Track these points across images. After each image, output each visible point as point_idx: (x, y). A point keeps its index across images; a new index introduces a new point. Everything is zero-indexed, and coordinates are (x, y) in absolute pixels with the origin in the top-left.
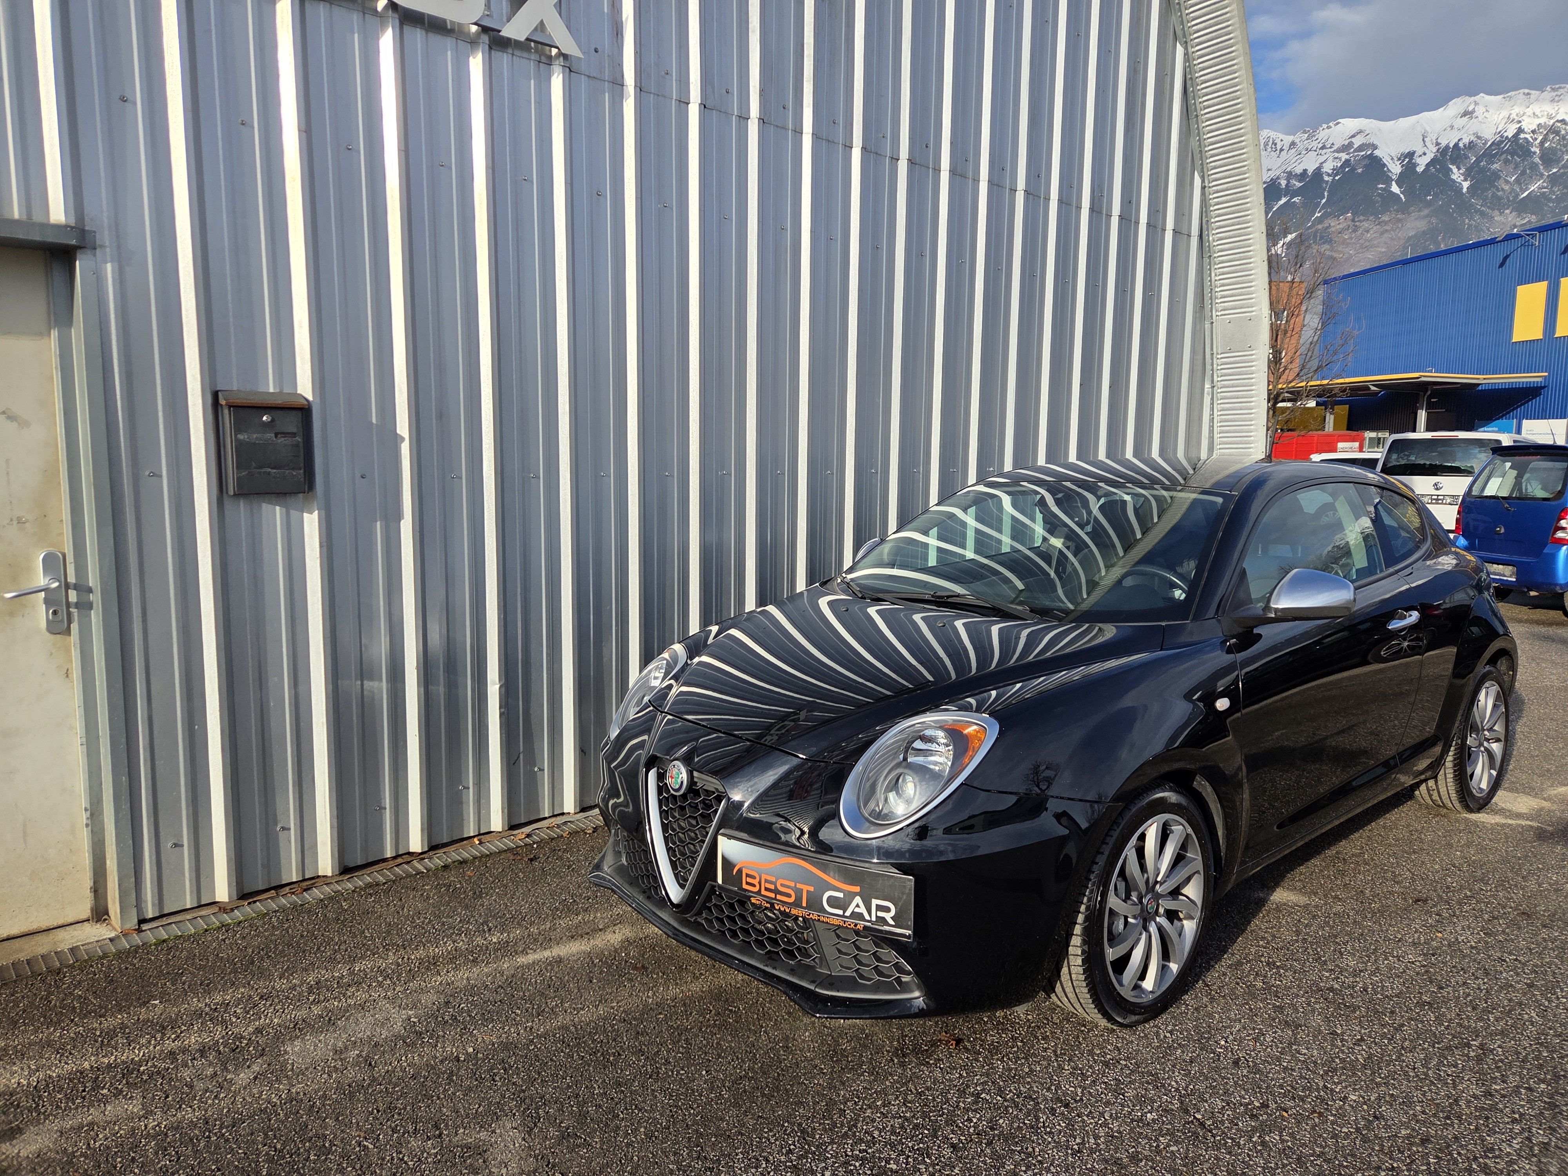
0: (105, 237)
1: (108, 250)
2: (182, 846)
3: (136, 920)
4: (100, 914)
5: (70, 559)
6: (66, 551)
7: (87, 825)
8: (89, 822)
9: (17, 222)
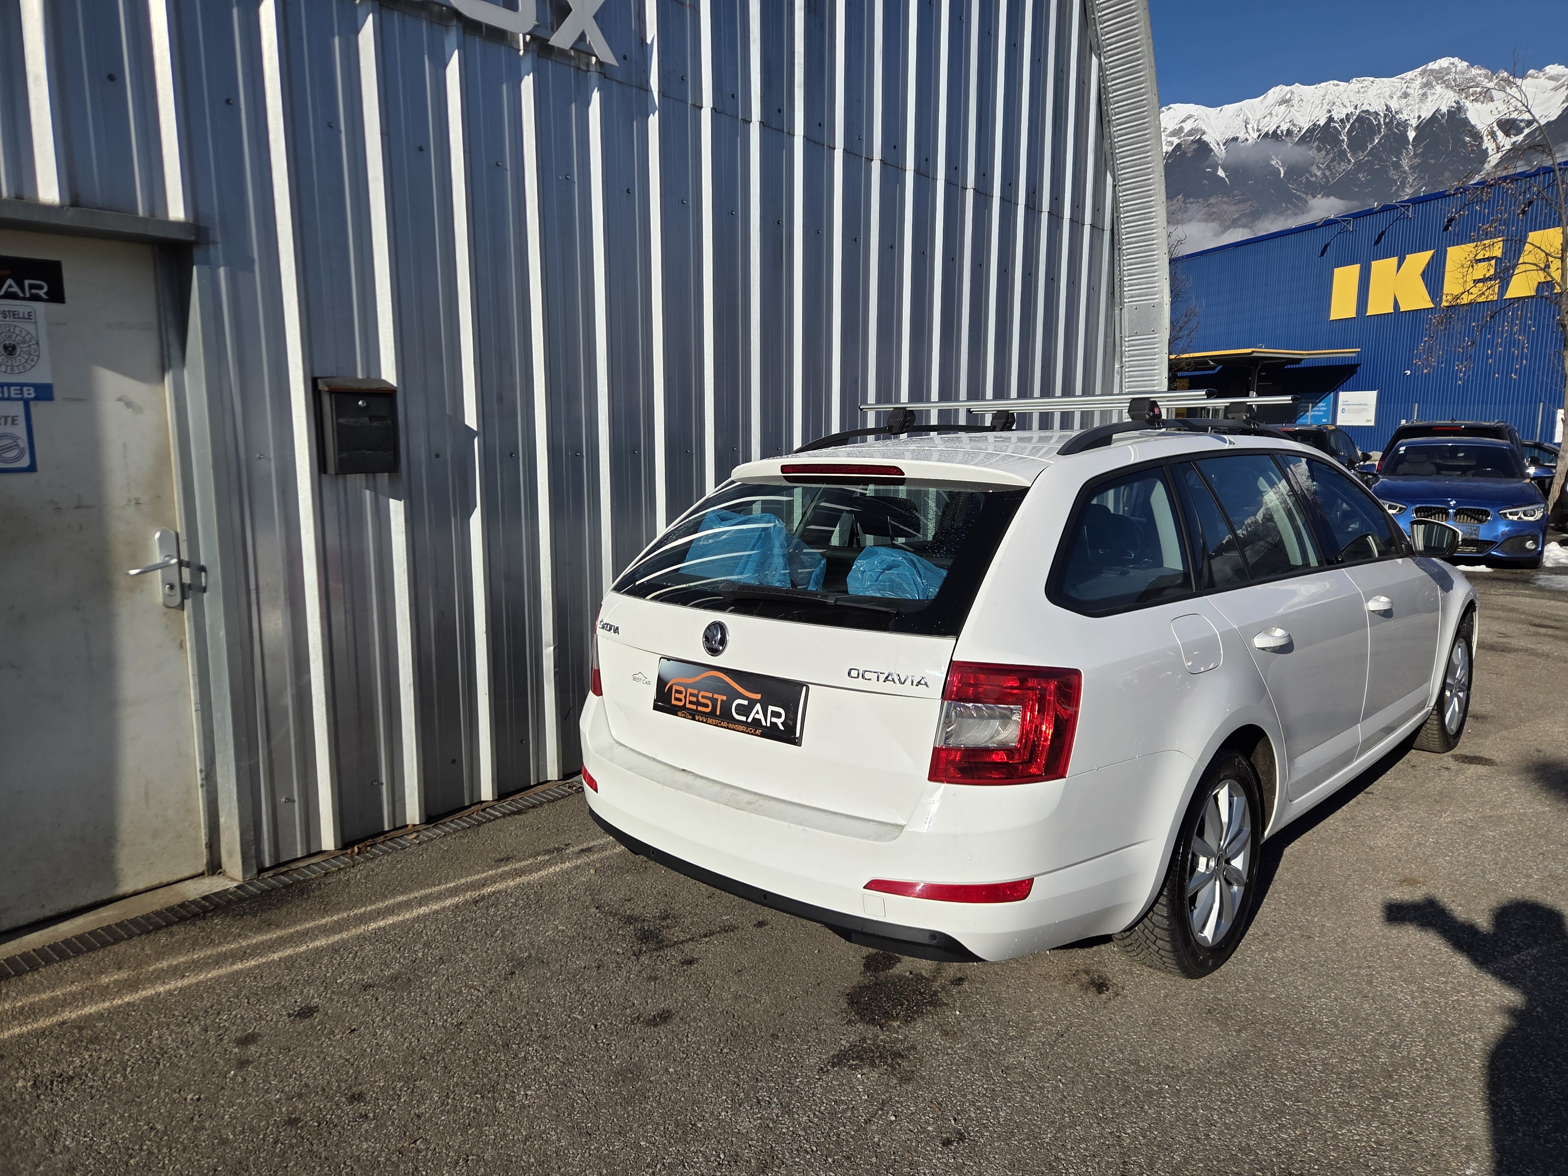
0: (217, 234)
1: (220, 246)
2: (294, 801)
3: (255, 871)
4: (214, 867)
5: (183, 537)
6: (179, 531)
7: (202, 786)
8: (204, 782)
9: (143, 220)
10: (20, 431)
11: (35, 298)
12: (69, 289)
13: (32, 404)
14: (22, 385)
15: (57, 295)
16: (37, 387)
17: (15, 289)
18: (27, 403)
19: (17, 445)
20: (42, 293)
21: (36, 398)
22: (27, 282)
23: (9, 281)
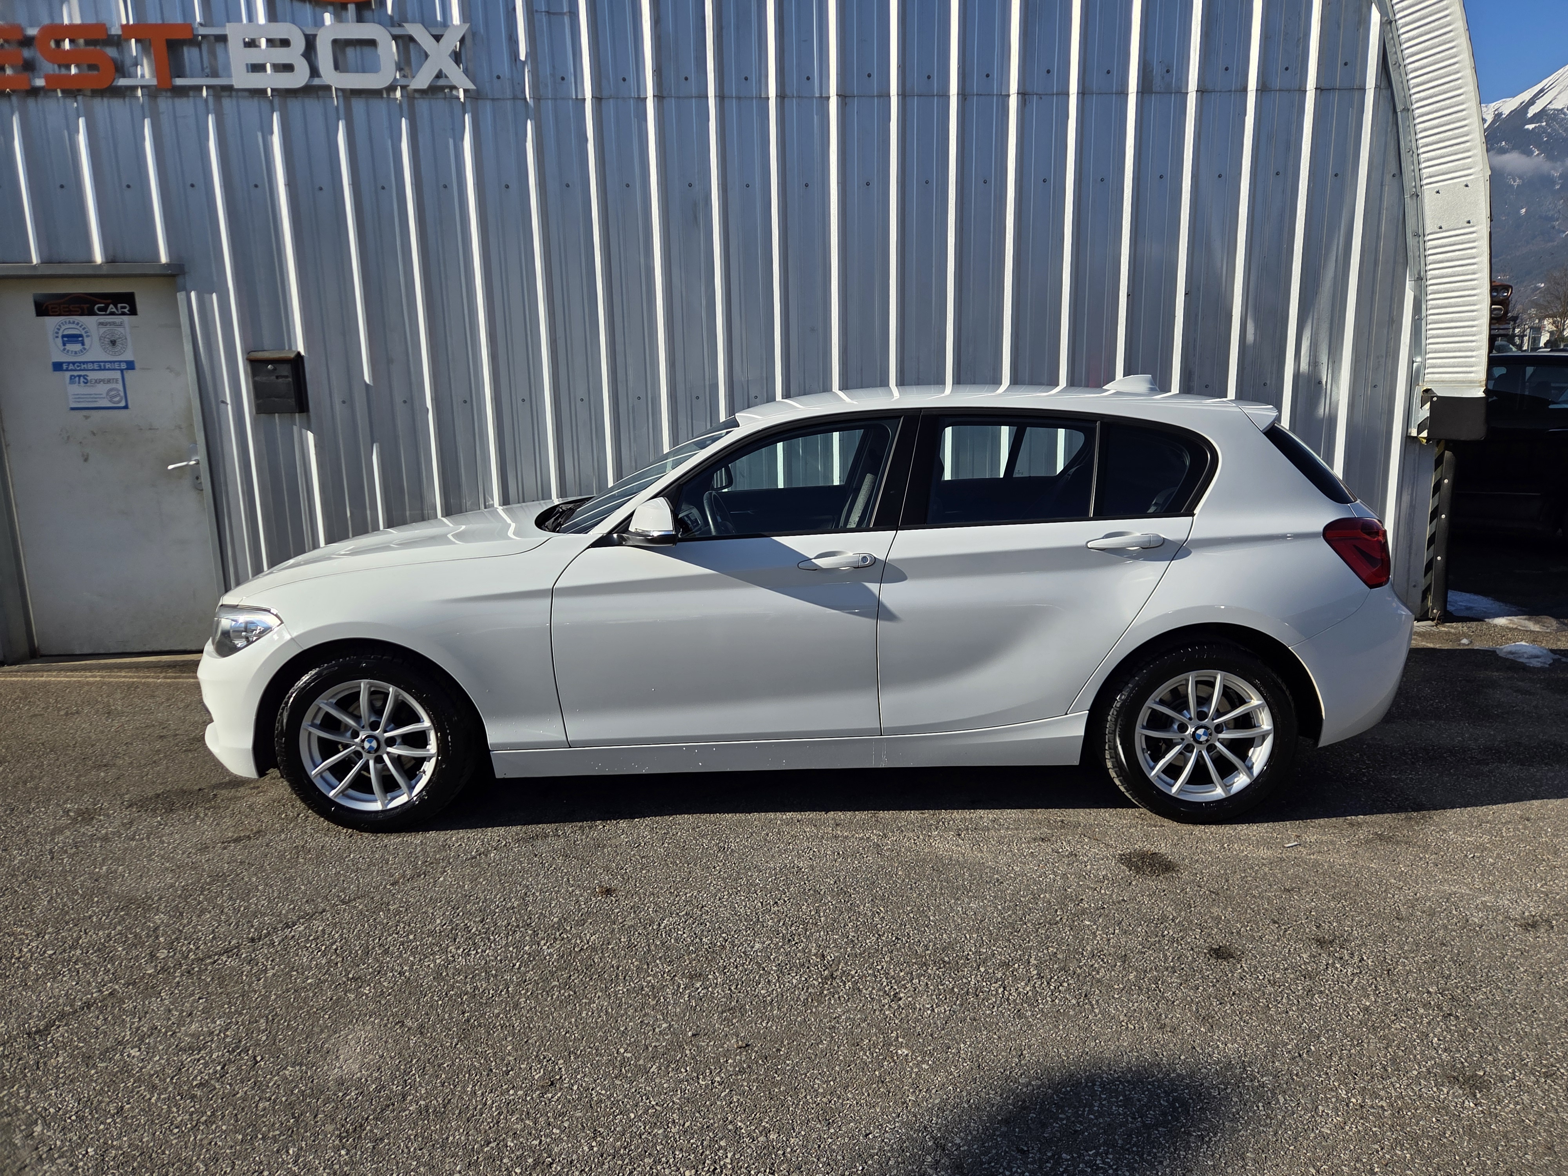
0: (188, 263)
1: (190, 274)
10: (120, 386)
11: (123, 314)
12: (139, 307)
13: (125, 372)
14: (120, 362)
15: (133, 312)
16: (127, 362)
17: (114, 310)
18: (122, 371)
19: (119, 394)
20: (126, 310)
21: (127, 369)
22: (119, 305)
23: (111, 306)
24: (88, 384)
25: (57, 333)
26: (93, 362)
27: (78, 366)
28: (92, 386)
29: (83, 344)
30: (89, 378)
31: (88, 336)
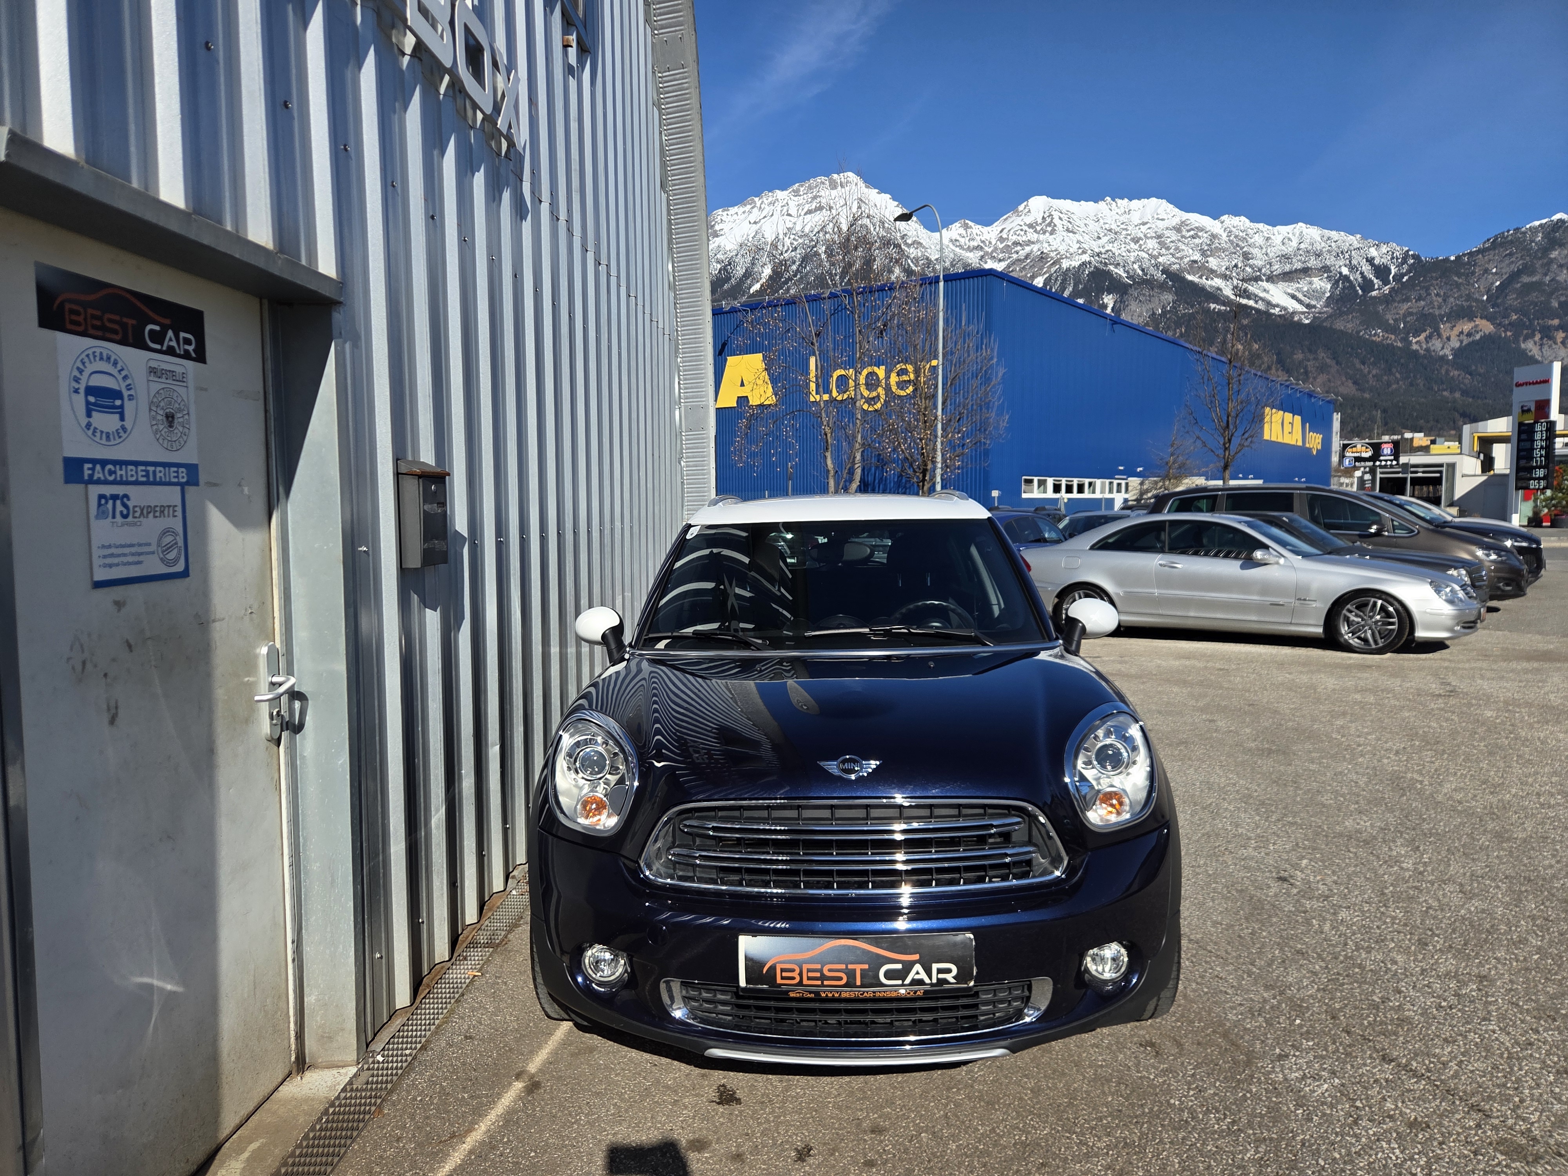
4: (301, 1062)
5: (283, 651)
6: (278, 644)
8: (295, 956)
10: (179, 524)
12: (209, 346)
13: (185, 489)
14: (178, 465)
16: (187, 468)
18: (182, 488)
19: (176, 544)
21: (187, 482)
24: (130, 519)
25: (77, 380)
26: (136, 464)
27: (111, 473)
28: (135, 524)
29: (122, 419)
30: (130, 504)
31: (131, 398)
